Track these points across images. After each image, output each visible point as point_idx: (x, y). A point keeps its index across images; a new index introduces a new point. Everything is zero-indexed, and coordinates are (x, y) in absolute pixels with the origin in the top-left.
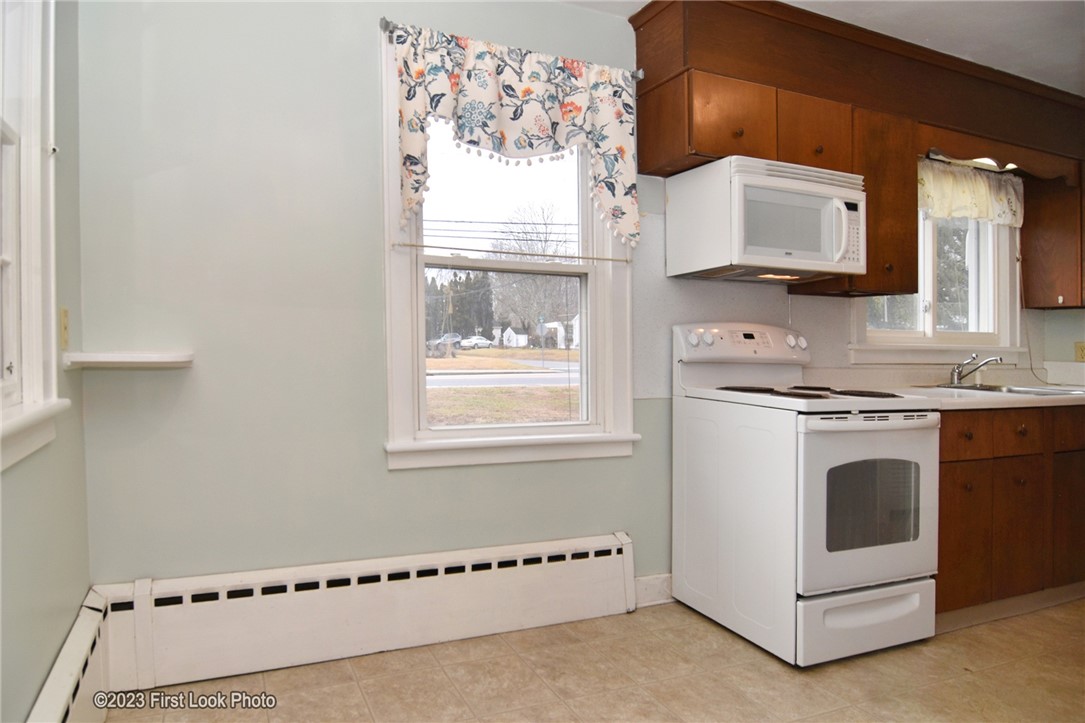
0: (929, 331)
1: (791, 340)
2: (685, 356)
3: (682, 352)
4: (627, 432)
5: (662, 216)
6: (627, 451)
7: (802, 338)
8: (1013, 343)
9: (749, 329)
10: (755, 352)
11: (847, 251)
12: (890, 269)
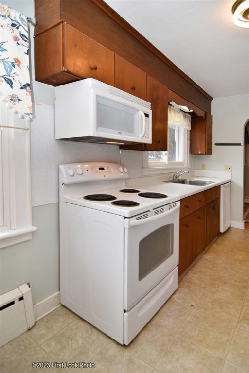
0: (166, 162)
1: (121, 169)
2: (66, 181)
3: (65, 179)
4: (29, 228)
5: (53, 107)
6: (30, 238)
7: (125, 168)
8: (187, 165)
9: (102, 165)
10: (105, 176)
11: (145, 134)
12: (159, 142)
